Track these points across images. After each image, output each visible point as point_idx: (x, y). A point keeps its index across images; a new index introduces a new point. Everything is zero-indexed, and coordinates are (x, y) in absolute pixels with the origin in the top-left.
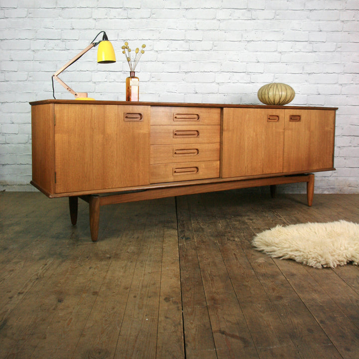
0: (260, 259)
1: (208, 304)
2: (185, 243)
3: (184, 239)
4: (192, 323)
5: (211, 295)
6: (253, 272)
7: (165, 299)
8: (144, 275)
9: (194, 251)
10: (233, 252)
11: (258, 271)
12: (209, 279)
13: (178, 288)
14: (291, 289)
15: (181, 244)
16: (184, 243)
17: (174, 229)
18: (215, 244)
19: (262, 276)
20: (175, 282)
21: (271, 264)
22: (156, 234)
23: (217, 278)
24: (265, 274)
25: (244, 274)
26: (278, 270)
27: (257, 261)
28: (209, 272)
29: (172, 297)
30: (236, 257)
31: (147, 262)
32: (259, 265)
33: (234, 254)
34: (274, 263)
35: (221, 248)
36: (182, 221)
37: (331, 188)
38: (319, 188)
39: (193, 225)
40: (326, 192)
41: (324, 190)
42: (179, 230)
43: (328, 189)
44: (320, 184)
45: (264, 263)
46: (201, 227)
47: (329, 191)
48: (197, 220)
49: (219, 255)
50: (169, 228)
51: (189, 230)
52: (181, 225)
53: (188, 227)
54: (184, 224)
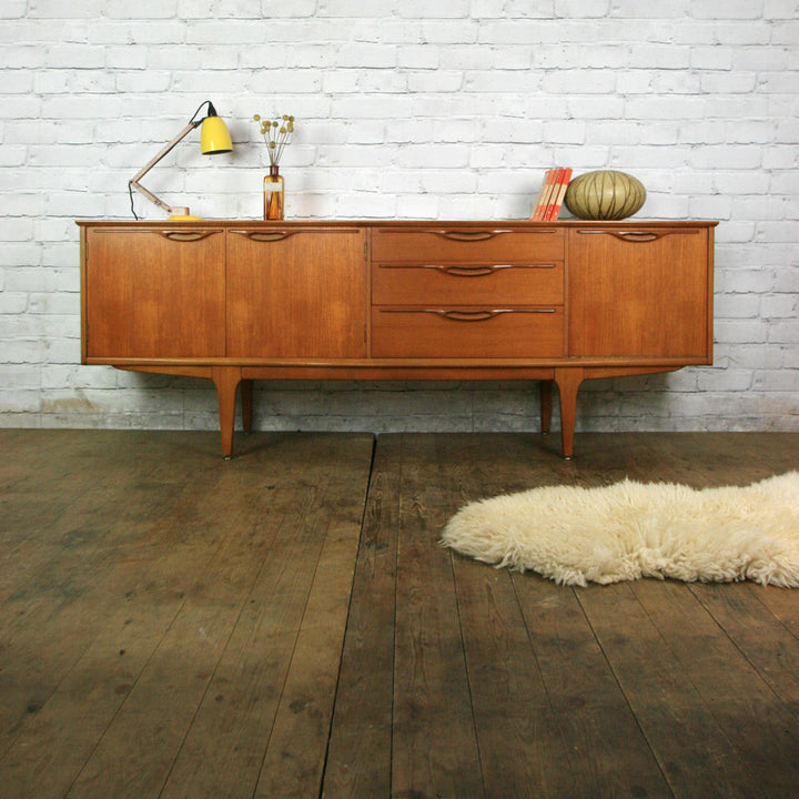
0: (548, 599)
1: (395, 721)
2: (372, 559)
3: (373, 547)
4: (344, 772)
5: (409, 695)
7: (291, 706)
8: (255, 640)
9: (389, 578)
10: (486, 581)
11: (538, 630)
12: (413, 651)
13: (331, 676)
14: (610, 678)
16: (371, 555)
17: (353, 521)
18: (445, 560)
19: (545, 644)
20: (327, 660)
21: (572, 613)
22: (307, 535)
23: (434, 649)
24: (552, 640)
27: (540, 603)
28: (416, 634)
29: (311, 700)
30: (490, 596)
32: (542, 616)
33: (487, 585)
34: (579, 610)
35: (457, 572)
36: (379, 502)
37: (749, 418)
38: (720, 417)
39: (401, 511)
40: (738, 428)
41: (734, 424)
42: (367, 525)
43: (741, 419)
44: (723, 408)
45: (555, 609)
46: (420, 517)
47: (745, 426)
48: (414, 499)
49: (450, 587)
50: (342, 518)
51: (388, 524)
52: (373, 512)
53: (389, 518)
54: (380, 509)
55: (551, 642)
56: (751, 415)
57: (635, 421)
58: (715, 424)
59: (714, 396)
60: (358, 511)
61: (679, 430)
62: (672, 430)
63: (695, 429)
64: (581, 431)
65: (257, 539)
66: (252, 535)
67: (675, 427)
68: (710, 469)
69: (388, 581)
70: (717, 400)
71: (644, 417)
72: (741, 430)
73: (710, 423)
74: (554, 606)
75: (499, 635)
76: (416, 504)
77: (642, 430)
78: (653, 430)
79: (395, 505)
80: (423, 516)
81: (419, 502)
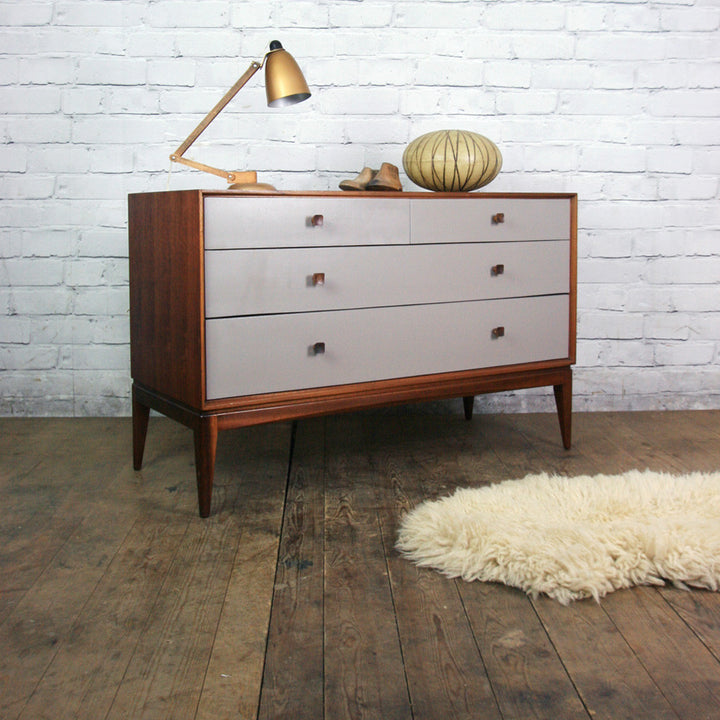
0: (511, 634)
2: (293, 583)
3: (294, 568)
6: (487, 687)
9: (315, 610)
10: (433, 610)
11: (502, 680)
15: (284, 585)
16: (292, 580)
17: (271, 532)
18: (382, 581)
19: (513, 701)
21: (542, 653)
22: (215, 552)
24: (521, 694)
25: (456, 694)
26: (561, 674)
27: (500, 640)
30: (440, 632)
31: (166, 658)
32: (506, 659)
33: (435, 617)
34: (549, 648)
35: (398, 598)
36: (300, 505)
37: (710, 395)
38: (679, 394)
39: (327, 517)
40: (698, 406)
41: (695, 401)
42: (286, 536)
43: (702, 396)
44: (682, 383)
45: (521, 647)
46: (349, 525)
47: (705, 404)
48: (342, 500)
49: (389, 622)
50: (255, 529)
51: (312, 535)
52: (293, 518)
53: (312, 526)
54: (302, 515)
55: (520, 697)
56: (713, 391)
57: (586, 400)
58: (673, 402)
59: (673, 370)
60: (276, 518)
61: (634, 410)
62: (626, 409)
63: (652, 408)
64: (525, 412)
65: (153, 560)
66: (147, 553)
67: (630, 406)
68: (675, 456)
69: (313, 614)
70: (676, 375)
71: (595, 396)
72: (701, 407)
73: (669, 401)
74: (519, 643)
75: (454, 688)
76: (343, 508)
77: (593, 410)
78: (605, 409)
79: (319, 509)
80: (353, 523)
81: (347, 504)
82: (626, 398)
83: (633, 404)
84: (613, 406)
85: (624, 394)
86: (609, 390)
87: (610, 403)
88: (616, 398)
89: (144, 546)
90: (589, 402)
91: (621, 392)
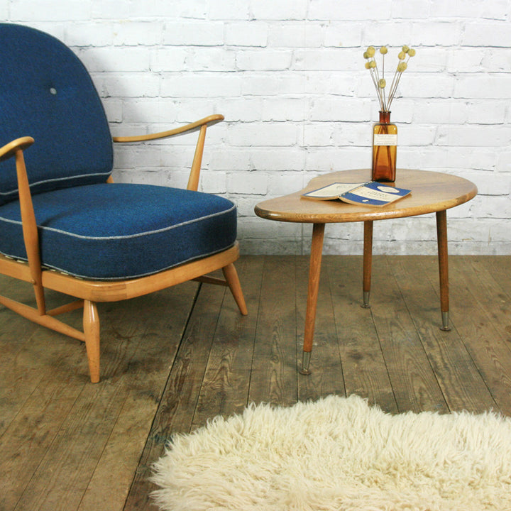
39: (205, 380)
42: (164, 403)
51: (187, 403)
52: (176, 379)
53: (190, 392)
54: (184, 376)
57: (457, 245)
61: (497, 254)
62: (491, 254)
67: (494, 251)
71: (465, 242)
76: (222, 369)
77: (463, 254)
78: (473, 254)
79: (202, 369)
80: (226, 389)
81: (226, 365)
82: (491, 244)
83: (497, 250)
84: (479, 251)
85: (490, 241)
86: (477, 238)
87: (477, 249)
88: (482, 244)
89: (38, 412)
90: (459, 247)
91: (487, 240)
